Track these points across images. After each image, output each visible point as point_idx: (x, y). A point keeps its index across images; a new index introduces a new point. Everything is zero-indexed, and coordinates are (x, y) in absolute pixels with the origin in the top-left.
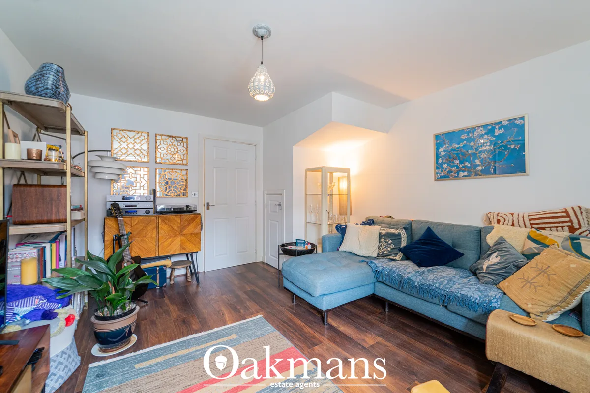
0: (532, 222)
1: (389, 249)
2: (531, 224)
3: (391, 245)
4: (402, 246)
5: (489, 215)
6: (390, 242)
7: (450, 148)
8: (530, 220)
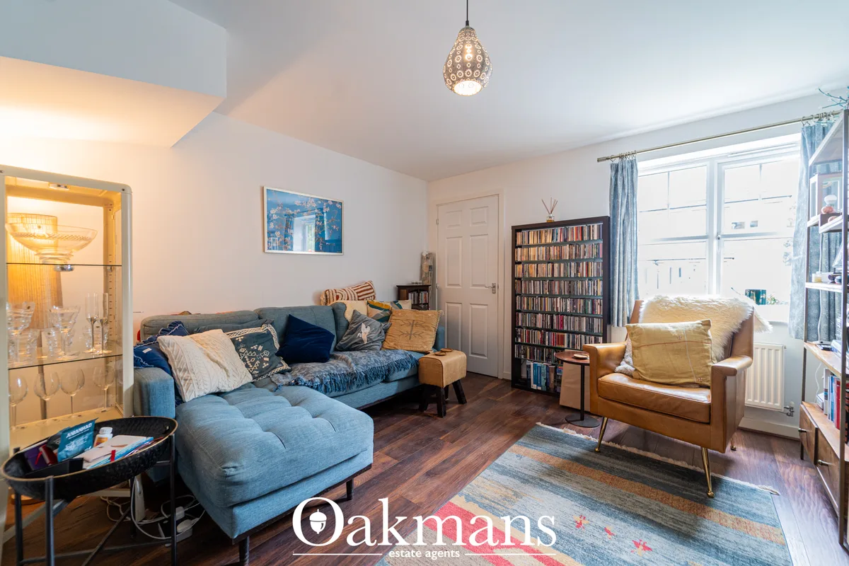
0: (359, 294)
1: (267, 359)
2: (359, 297)
3: (264, 352)
4: (278, 348)
5: (327, 292)
6: (260, 348)
7: (284, 213)
8: (357, 293)
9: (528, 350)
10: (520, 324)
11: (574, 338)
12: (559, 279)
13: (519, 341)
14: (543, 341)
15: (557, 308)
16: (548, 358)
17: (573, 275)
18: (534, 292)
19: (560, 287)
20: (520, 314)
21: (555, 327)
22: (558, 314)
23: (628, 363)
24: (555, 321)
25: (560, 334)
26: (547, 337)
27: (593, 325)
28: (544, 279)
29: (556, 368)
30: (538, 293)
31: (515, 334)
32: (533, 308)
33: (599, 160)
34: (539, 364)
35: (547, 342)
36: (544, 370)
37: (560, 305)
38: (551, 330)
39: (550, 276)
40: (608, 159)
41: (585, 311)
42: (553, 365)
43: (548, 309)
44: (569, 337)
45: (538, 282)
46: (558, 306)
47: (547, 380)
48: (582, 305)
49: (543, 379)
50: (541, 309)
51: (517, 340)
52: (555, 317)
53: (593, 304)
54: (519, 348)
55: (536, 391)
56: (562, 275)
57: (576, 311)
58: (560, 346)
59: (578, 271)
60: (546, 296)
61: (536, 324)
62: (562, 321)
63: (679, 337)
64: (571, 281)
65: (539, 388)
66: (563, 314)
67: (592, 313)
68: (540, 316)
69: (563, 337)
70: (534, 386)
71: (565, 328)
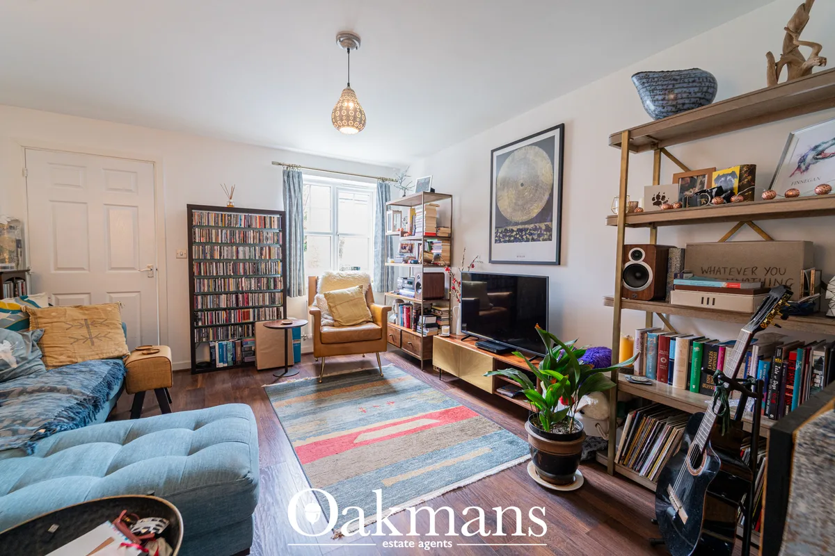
9: (211, 331)
10: (200, 307)
11: (259, 311)
12: (244, 261)
13: (200, 324)
14: (228, 319)
15: (242, 288)
16: (234, 334)
17: (257, 258)
18: (217, 273)
19: (244, 269)
20: (199, 298)
21: (241, 305)
22: (242, 293)
23: (326, 318)
24: (241, 299)
25: (246, 310)
26: (233, 315)
27: (275, 299)
28: (228, 261)
29: (241, 342)
30: (222, 274)
31: (194, 318)
32: (215, 289)
33: (273, 163)
34: (224, 343)
35: (233, 320)
36: (230, 346)
37: (244, 284)
38: (237, 308)
39: (235, 258)
40: (280, 164)
41: (268, 287)
42: (238, 340)
43: (232, 288)
44: (254, 312)
45: (221, 264)
46: (243, 285)
47: (235, 354)
48: (265, 282)
49: (229, 355)
50: (225, 289)
51: (197, 324)
52: (240, 296)
53: (275, 281)
54: (199, 332)
55: (224, 369)
56: (247, 258)
57: (260, 288)
58: (246, 321)
59: (261, 254)
60: (230, 277)
61: (219, 305)
62: (248, 298)
63: (353, 296)
64: (256, 264)
65: (226, 365)
66: (247, 292)
67: (275, 289)
68: (223, 297)
69: (248, 312)
70: (219, 365)
71: (250, 304)
